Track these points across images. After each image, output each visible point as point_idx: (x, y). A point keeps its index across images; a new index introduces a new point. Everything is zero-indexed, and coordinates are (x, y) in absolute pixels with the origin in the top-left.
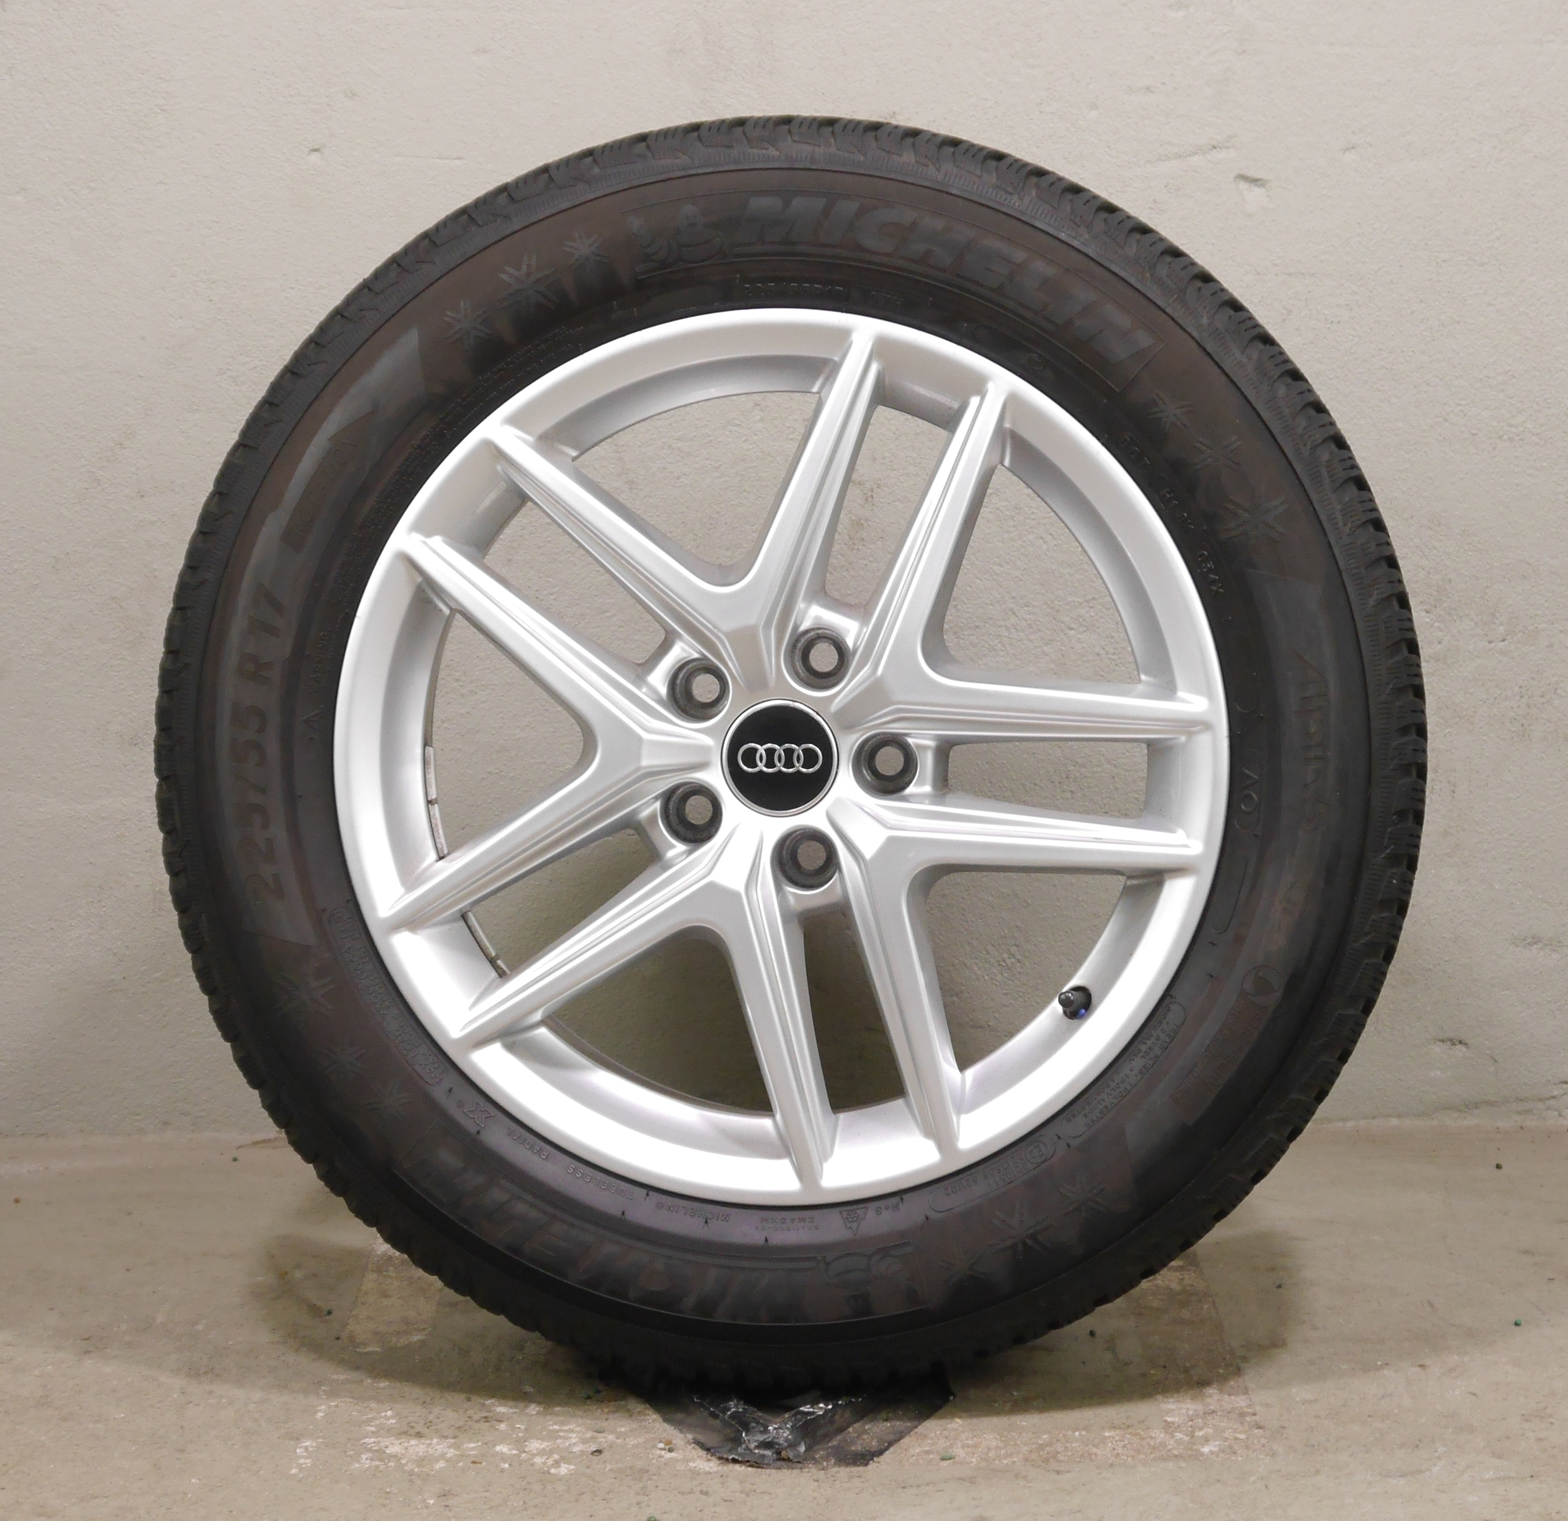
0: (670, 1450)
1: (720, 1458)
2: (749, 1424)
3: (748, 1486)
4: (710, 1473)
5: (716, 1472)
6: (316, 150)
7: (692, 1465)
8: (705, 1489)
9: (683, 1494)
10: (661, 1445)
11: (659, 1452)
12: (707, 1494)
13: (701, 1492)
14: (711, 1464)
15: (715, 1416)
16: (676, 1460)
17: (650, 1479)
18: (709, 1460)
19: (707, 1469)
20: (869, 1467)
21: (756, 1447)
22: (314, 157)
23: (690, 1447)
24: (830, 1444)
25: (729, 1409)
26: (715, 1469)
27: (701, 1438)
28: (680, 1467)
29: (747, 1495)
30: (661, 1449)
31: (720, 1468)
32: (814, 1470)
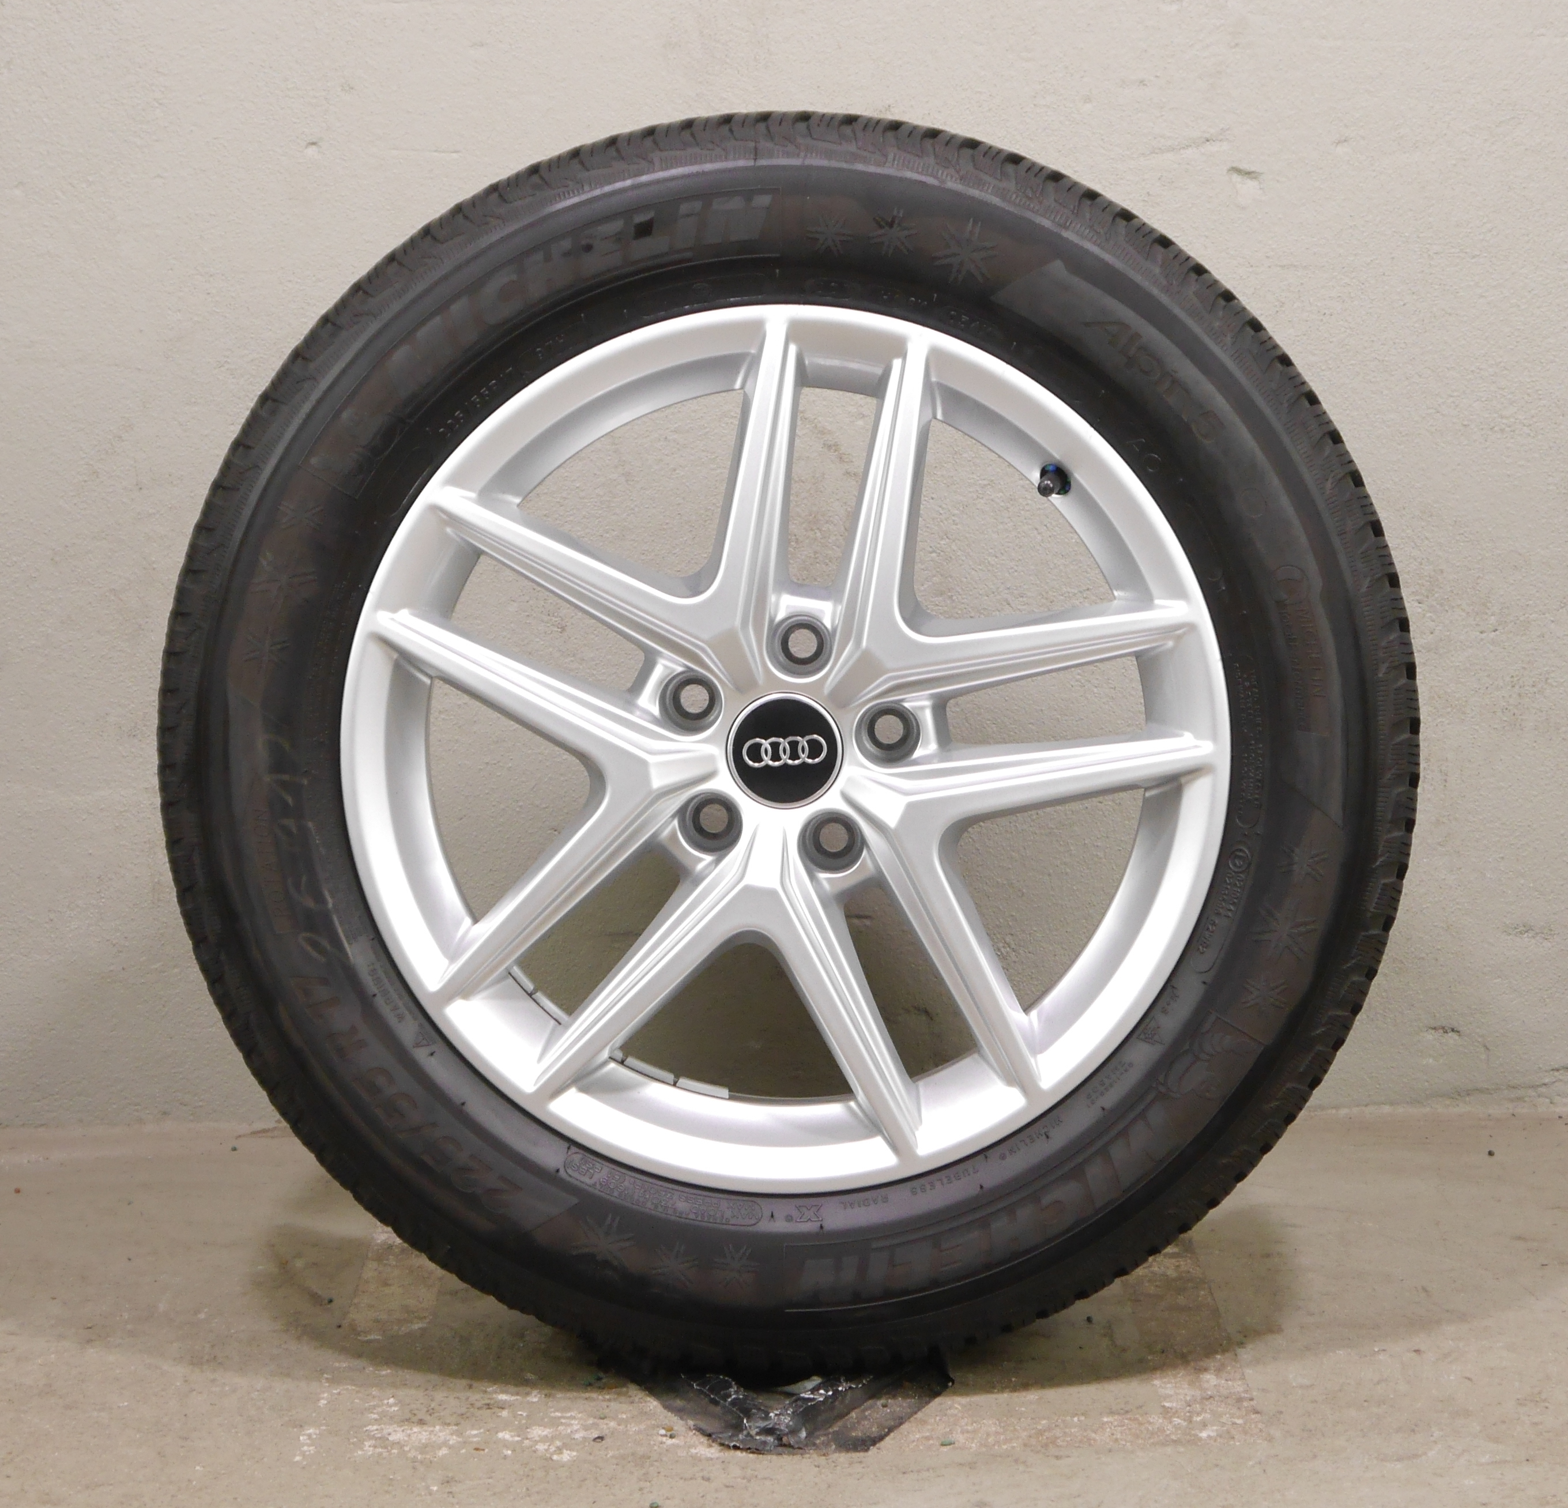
0: (672, 1436)
1: (722, 1445)
2: (750, 1410)
3: (749, 1472)
4: (712, 1459)
5: (718, 1458)
6: (314, 144)
7: (693, 1451)
8: (706, 1475)
9: (685, 1480)
10: (663, 1432)
11: (660, 1438)
12: (708, 1479)
13: (703, 1478)
14: (713, 1450)
15: (715, 1402)
16: (677, 1446)
17: (652, 1465)
18: (710, 1446)
19: (709, 1455)
20: (871, 1452)
21: (758, 1433)
22: (312, 151)
23: (691, 1433)
24: (831, 1430)
25: (730, 1396)
26: (717, 1455)
27: (702, 1424)
28: (681, 1453)
29: (749, 1481)
30: (663, 1435)
31: (722, 1454)
32: (815, 1456)
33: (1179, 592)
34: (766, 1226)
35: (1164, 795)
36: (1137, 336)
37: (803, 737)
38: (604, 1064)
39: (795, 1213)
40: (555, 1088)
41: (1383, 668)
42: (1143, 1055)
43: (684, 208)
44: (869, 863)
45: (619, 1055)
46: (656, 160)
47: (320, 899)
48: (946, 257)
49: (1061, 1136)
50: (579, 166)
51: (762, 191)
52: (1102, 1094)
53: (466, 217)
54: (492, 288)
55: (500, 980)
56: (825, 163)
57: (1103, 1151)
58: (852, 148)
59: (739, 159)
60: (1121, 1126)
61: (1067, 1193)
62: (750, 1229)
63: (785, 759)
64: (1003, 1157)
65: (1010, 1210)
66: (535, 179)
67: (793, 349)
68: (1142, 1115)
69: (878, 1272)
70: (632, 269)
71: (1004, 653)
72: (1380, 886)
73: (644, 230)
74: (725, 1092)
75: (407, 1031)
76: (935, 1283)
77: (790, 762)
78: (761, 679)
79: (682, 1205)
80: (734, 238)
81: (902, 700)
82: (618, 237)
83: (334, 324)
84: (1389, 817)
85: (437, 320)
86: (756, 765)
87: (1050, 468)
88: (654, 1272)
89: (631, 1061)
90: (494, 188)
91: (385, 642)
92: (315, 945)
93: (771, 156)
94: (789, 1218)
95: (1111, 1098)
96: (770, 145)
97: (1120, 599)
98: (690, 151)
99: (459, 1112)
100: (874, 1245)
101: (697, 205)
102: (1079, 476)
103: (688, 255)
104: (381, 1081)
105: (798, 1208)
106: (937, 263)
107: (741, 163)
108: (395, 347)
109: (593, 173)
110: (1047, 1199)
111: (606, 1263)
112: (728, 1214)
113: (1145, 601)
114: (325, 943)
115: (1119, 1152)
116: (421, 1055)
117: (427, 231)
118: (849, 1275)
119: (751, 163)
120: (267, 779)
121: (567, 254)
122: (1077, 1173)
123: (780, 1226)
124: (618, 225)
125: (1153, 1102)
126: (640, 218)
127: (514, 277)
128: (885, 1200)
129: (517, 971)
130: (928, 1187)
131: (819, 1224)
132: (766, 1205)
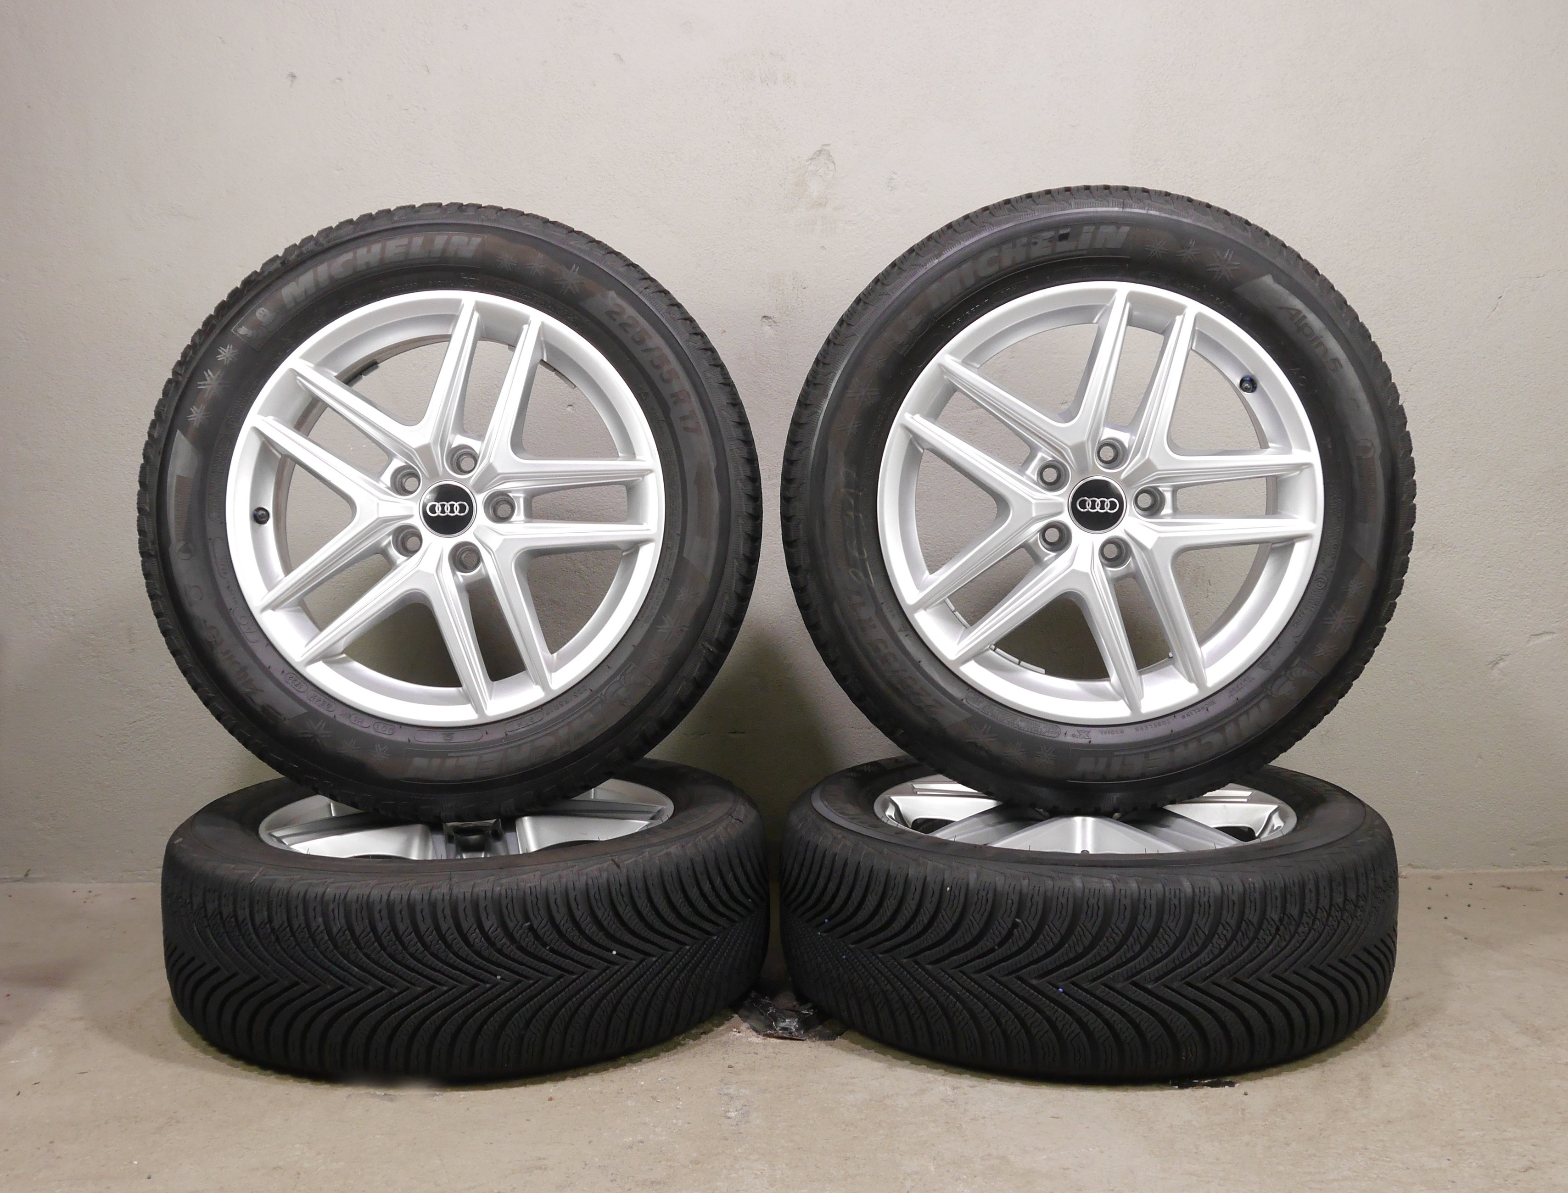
0: (739, 1032)
1: (764, 1035)
2: (777, 1018)
3: (777, 1050)
4: (758, 1043)
5: (762, 1043)
6: (571, 405)
7: (750, 1039)
8: (756, 1052)
9: (746, 1054)
10: (735, 1030)
11: (733, 1033)
12: (757, 1054)
13: (754, 1053)
14: (759, 1039)
15: (762, 1014)
16: (742, 1037)
17: (729, 1046)
18: (758, 1037)
19: (757, 1041)
20: (836, 1041)
21: (780, 1030)
22: (569, 409)
23: (749, 1031)
24: (817, 1029)
25: (769, 1011)
26: (761, 1041)
27: (754, 1025)
28: (744, 1040)
29: (777, 1054)
30: (735, 1032)
31: (763, 1041)
32: (809, 1042)
33: (1307, 448)
34: (1062, 738)
35: (1286, 546)
36: (1305, 317)
37: (1108, 499)
38: (987, 650)
39: (1077, 734)
40: (964, 660)
41: (1405, 496)
42: (1260, 675)
43: (1086, 229)
44: (1132, 565)
45: (993, 647)
46: (1073, 203)
47: (861, 553)
48: (1214, 267)
49: (1215, 709)
50: (1032, 202)
51: (1127, 225)
52: (1237, 691)
53: (972, 221)
54: (984, 259)
55: (941, 603)
56: (1157, 213)
57: (1235, 720)
58: (1172, 207)
59: (1115, 207)
60: (1246, 708)
61: (1215, 739)
62: (1054, 739)
63: (1098, 509)
64: (1183, 717)
65: (1186, 744)
66: (1009, 206)
67: (1128, 305)
68: (1257, 704)
69: (1116, 767)
70: (1057, 256)
71: (1207, 469)
72: (1389, 604)
73: (1064, 237)
74: (1043, 671)
75: (895, 623)
76: (1143, 775)
77: (1100, 511)
78: (1090, 468)
79: (1022, 724)
80: (1108, 246)
81: (1159, 486)
82: (1051, 240)
83: (900, 268)
84: (1398, 570)
85: (955, 271)
86: (1082, 510)
87: (1248, 379)
88: (1005, 755)
89: (998, 650)
90: (986, 209)
91: (907, 429)
92: (856, 575)
93: (1131, 207)
94: (1074, 736)
95: (1240, 695)
96: (1131, 202)
97: (1273, 448)
98: (1090, 200)
99: (917, 665)
100: (1115, 753)
101: (1092, 228)
102: (1262, 383)
103: (1084, 252)
104: (881, 646)
105: (1078, 731)
106: (1209, 270)
107: (1116, 209)
108: (932, 283)
109: (1039, 206)
110: (1204, 741)
111: (981, 748)
112: (1044, 730)
113: (1287, 450)
114: (861, 574)
115: (1243, 721)
116: (902, 636)
117: (949, 226)
118: (1101, 767)
119: (1121, 210)
120: (843, 490)
121: (1024, 245)
122: (1221, 730)
123: (1069, 739)
124: (1051, 234)
125: (1264, 698)
126: (1063, 231)
127: (997, 254)
128: (1122, 732)
129: (948, 601)
130: (1144, 728)
131: (1089, 740)
132: (1064, 729)
